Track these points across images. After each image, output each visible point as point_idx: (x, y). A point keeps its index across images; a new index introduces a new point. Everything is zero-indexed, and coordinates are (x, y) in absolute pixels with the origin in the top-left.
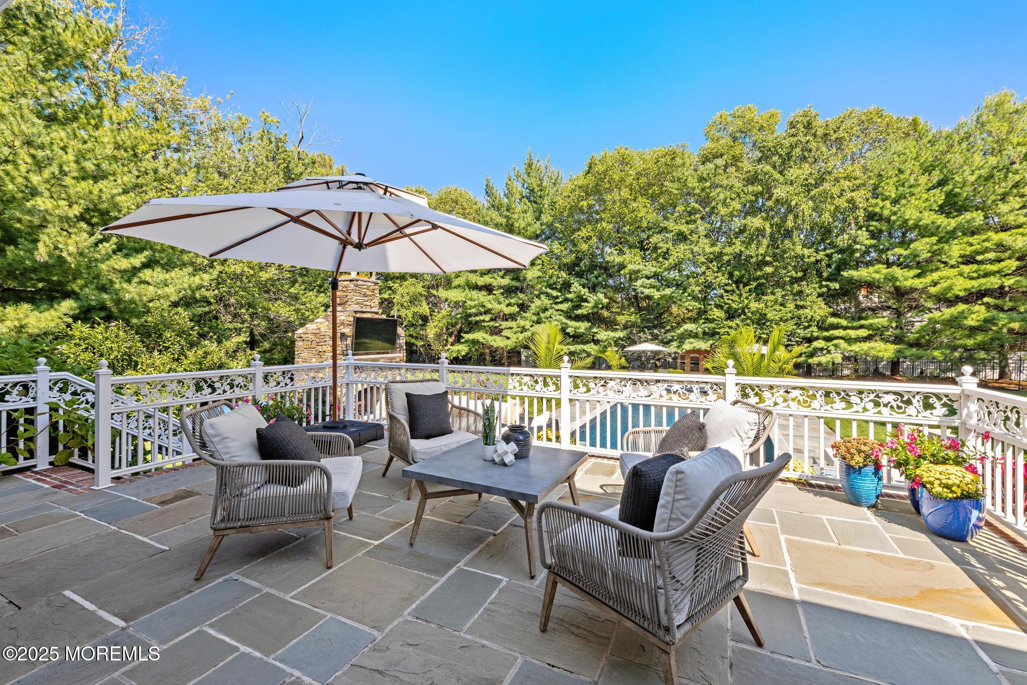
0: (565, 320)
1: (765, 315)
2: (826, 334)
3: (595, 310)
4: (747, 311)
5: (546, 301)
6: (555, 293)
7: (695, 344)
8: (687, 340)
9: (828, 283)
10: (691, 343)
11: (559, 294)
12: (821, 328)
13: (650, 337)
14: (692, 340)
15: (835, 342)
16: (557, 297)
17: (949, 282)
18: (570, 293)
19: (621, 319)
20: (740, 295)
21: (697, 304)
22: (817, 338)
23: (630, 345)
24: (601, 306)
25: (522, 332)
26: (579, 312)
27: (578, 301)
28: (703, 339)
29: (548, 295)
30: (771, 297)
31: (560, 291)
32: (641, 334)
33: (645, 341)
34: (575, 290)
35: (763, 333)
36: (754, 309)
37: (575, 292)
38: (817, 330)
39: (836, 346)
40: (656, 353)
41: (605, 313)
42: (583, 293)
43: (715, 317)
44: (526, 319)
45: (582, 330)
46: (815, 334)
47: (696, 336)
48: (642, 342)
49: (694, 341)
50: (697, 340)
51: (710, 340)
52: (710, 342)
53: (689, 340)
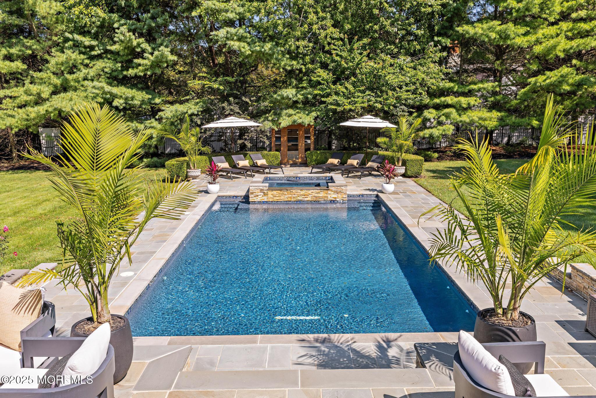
0: (107, 88)
2: (437, 101)
3: (158, 71)
4: (358, 71)
5: (74, 56)
6: (87, 41)
7: (296, 118)
8: (285, 112)
9: (440, 38)
10: (290, 116)
11: (94, 43)
12: (432, 95)
14: (291, 111)
15: (447, 110)
16: (92, 48)
17: (552, 42)
18: (115, 43)
19: (195, 84)
20: (351, 51)
24: (165, 65)
25: (37, 103)
26: (131, 72)
27: (128, 55)
28: (304, 109)
29: (76, 45)
31: (95, 37)
33: (229, 115)
34: (122, 38)
35: (376, 102)
36: (367, 69)
37: (122, 41)
38: (427, 97)
39: (447, 116)
40: (243, 131)
41: (171, 74)
42: (135, 43)
43: (319, 79)
44: (42, 82)
45: (137, 102)
46: (426, 102)
47: (294, 105)
48: (226, 116)
49: (293, 112)
50: (297, 111)
51: (313, 111)
52: (314, 114)
53: (287, 111)
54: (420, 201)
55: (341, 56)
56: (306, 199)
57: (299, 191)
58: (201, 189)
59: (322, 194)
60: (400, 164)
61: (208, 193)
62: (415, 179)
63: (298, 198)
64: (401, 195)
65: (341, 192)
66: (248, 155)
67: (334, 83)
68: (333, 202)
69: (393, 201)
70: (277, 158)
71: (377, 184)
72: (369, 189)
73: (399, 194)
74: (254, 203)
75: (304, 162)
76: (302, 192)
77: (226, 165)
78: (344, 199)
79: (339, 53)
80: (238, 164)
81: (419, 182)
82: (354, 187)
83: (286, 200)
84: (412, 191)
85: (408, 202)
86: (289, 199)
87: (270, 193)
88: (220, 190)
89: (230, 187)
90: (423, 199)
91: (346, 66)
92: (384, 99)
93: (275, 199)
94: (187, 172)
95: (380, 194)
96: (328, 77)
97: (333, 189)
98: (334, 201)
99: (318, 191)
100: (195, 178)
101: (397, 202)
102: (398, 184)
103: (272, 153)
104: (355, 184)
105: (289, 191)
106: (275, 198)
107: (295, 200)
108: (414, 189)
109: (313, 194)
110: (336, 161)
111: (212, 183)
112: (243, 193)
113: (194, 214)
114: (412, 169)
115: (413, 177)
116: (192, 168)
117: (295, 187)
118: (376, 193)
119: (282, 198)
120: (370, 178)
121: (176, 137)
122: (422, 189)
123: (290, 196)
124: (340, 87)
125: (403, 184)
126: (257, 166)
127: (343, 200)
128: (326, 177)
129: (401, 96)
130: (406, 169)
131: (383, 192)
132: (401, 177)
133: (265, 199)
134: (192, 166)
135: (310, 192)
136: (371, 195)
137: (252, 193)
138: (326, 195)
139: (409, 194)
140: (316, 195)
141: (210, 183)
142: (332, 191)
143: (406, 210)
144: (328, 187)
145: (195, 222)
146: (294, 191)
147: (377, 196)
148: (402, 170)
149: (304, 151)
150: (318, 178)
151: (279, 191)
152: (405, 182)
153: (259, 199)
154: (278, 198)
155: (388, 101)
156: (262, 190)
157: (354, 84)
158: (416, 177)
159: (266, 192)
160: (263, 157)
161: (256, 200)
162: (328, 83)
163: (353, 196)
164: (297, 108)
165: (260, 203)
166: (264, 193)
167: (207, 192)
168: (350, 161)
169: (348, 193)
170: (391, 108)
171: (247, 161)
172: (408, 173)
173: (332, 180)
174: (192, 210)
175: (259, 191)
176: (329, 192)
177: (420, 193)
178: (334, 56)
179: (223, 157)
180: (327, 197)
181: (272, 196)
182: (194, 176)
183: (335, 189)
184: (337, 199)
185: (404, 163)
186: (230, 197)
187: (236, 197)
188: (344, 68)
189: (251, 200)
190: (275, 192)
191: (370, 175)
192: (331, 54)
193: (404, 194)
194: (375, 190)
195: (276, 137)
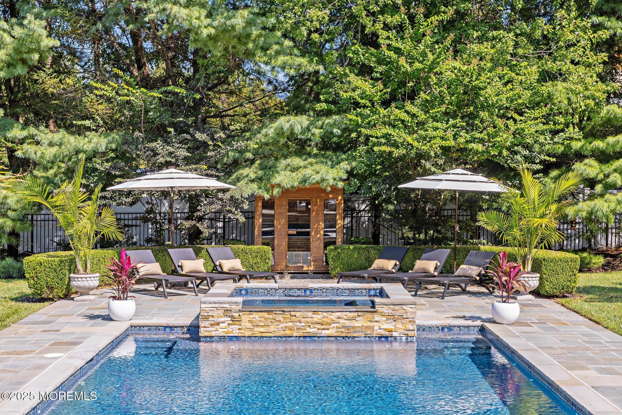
1: (477, 91)
4: (433, 80)
7: (307, 172)
8: (283, 163)
10: (295, 169)
13: (183, 153)
14: (297, 161)
21: (304, 61)
22: (580, 156)
23: (126, 176)
30: (485, 48)
32: (158, 145)
33: (168, 164)
35: (473, 140)
36: (449, 75)
38: (580, 135)
43: (355, 95)
46: (576, 145)
48: (161, 167)
49: (302, 163)
50: (310, 160)
51: (342, 160)
52: (345, 165)
53: (289, 161)
54: (580, 338)
55: (398, 51)
56: (325, 333)
57: (310, 314)
58: (96, 313)
59: (361, 322)
60: (529, 267)
61: (111, 320)
62: (563, 300)
63: (308, 330)
64: (535, 328)
65: (401, 317)
66: (204, 252)
67: (386, 104)
68: (384, 338)
69: (518, 337)
70: (265, 259)
71: (480, 307)
72: (464, 317)
73: (531, 326)
74: (210, 339)
75: (323, 270)
76: (317, 318)
77: (154, 268)
78: (411, 333)
79: (394, 44)
80: (181, 267)
81: (573, 305)
82: (431, 313)
83: (282, 333)
84: (557, 320)
85: (551, 339)
86: (288, 332)
87: (245, 318)
88: (136, 314)
89: (159, 309)
90: (584, 335)
91: (409, 69)
92: (488, 135)
93: (258, 331)
94: (69, 278)
95: (488, 325)
96: (373, 91)
97: (386, 310)
98: (387, 337)
99: (352, 314)
100: (85, 291)
101: (529, 339)
102: (526, 309)
103: (254, 247)
104: (432, 306)
105: (287, 315)
106: (256, 329)
107: (300, 333)
108: (562, 318)
109: (342, 321)
110: (390, 264)
111: (119, 299)
112: (188, 321)
113: (71, 357)
114: (553, 279)
115: (557, 297)
116: (82, 271)
117: (301, 307)
118: (479, 323)
119: (272, 328)
120: (465, 297)
121: (48, 203)
122: (581, 318)
123: (291, 324)
124: (397, 111)
125: (536, 309)
126: (222, 273)
127: (407, 336)
128: (370, 290)
129: (523, 130)
130: (541, 279)
131: (495, 322)
132: (531, 297)
133: (235, 331)
134: (80, 267)
135: (334, 316)
136: (468, 327)
137: (206, 318)
138: (369, 324)
139: (552, 325)
140: (348, 323)
141: (114, 298)
142: (382, 314)
143: (550, 354)
144: (373, 307)
145: (71, 372)
146: (298, 314)
147: (482, 330)
148: (533, 282)
149: (322, 245)
150: (352, 291)
151: (266, 315)
152: (541, 306)
153: (220, 331)
154: (262, 330)
155: (499, 139)
156: (227, 311)
157: (426, 106)
158: (564, 297)
159: (236, 315)
160: (236, 255)
161: (213, 334)
162: (373, 104)
163: (430, 328)
164: (309, 155)
165: (222, 339)
166: (232, 317)
167: (108, 318)
168: (419, 264)
169: (418, 322)
170: (505, 153)
171: (202, 261)
172: (547, 288)
173: (382, 293)
174: (68, 350)
175: (221, 312)
176: (377, 317)
177: (575, 324)
178: (384, 48)
179: (150, 251)
180: (372, 328)
181: (249, 325)
182: (84, 288)
183: (390, 311)
184: (395, 334)
185: (537, 267)
186: (157, 327)
187: (172, 328)
188: (406, 73)
189: (203, 332)
190: (256, 316)
191: (464, 291)
192: (377, 46)
193: (541, 325)
194: (479, 318)
195: (264, 215)
